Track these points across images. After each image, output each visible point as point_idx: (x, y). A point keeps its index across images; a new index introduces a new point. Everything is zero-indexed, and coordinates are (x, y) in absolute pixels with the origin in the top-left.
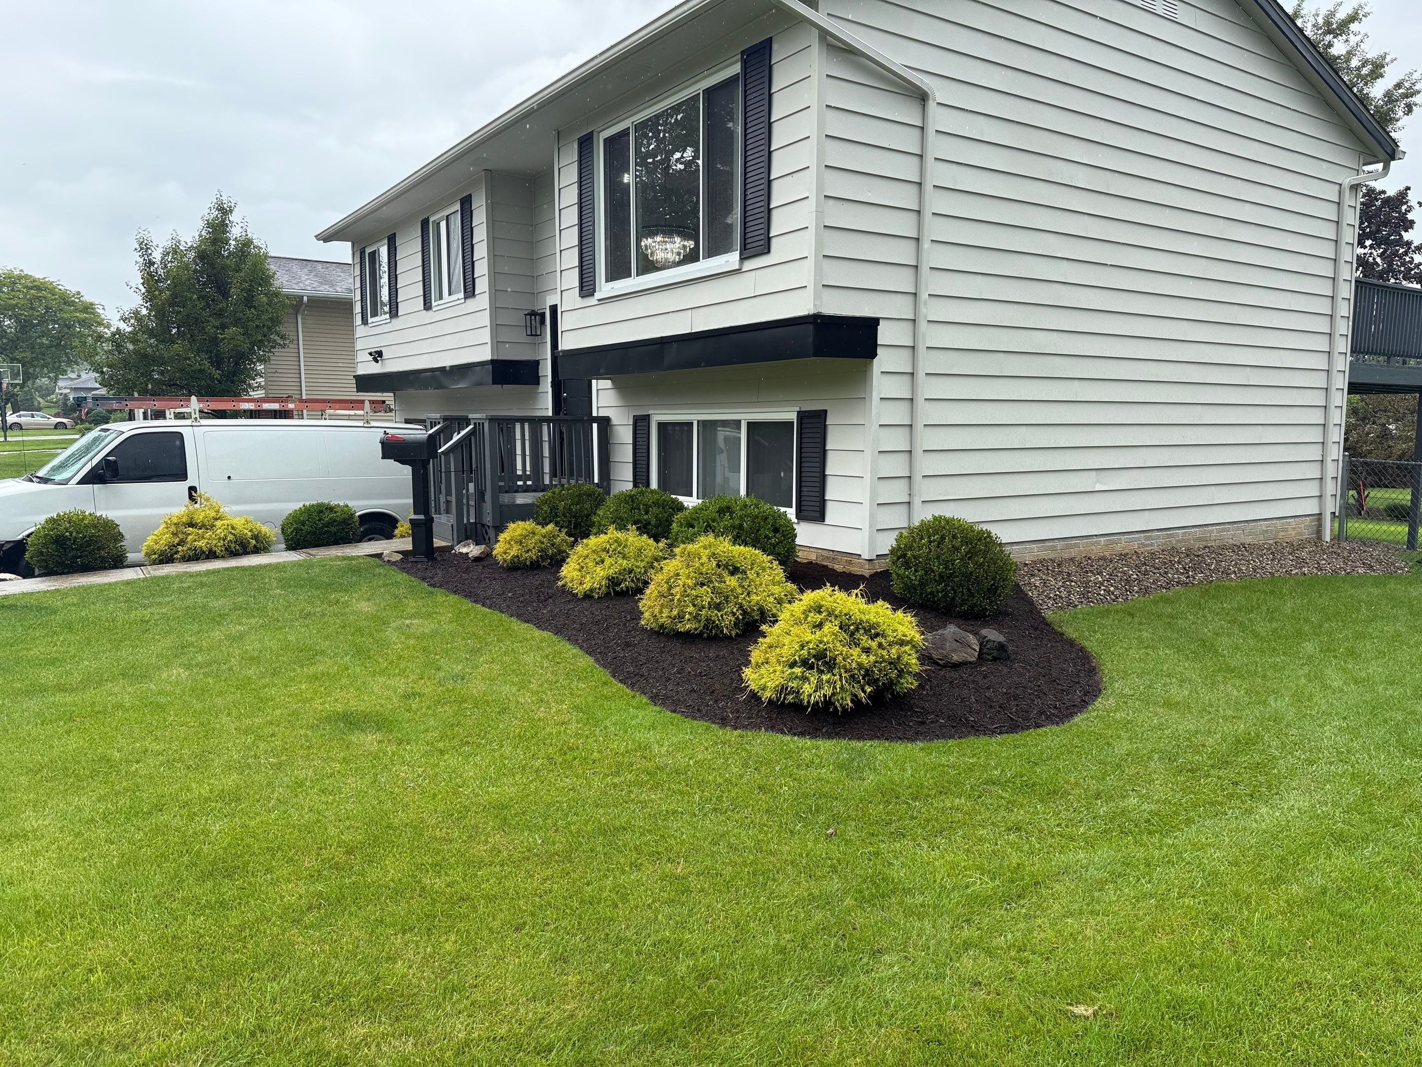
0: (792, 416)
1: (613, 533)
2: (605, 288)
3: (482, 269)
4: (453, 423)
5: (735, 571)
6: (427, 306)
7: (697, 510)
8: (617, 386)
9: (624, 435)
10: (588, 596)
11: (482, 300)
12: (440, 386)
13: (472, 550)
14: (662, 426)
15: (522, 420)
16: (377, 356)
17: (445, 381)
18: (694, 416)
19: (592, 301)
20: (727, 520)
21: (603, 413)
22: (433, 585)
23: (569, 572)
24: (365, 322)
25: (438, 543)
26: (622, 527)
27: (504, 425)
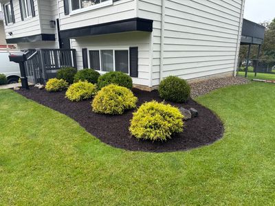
0: (128, 49)
1: (80, 82)
2: (72, 12)
3: (36, 8)
4: (31, 51)
5: (120, 94)
6: (23, 20)
7: (105, 75)
8: (77, 40)
9: (80, 54)
10: (75, 101)
11: (37, 17)
12: (28, 41)
13: (40, 86)
14: (90, 51)
15: (51, 50)
16: (11, 34)
17: (30, 40)
18: (99, 49)
19: (69, 16)
20: (114, 78)
21: (74, 48)
22: (28, 98)
23: (68, 93)
24: (7, 25)
25: (29, 84)
26: (83, 81)
27: (46, 51)
